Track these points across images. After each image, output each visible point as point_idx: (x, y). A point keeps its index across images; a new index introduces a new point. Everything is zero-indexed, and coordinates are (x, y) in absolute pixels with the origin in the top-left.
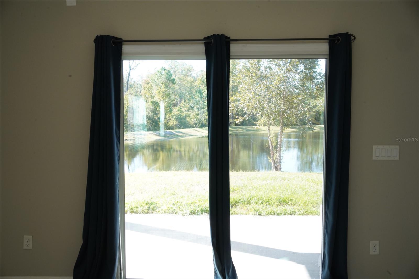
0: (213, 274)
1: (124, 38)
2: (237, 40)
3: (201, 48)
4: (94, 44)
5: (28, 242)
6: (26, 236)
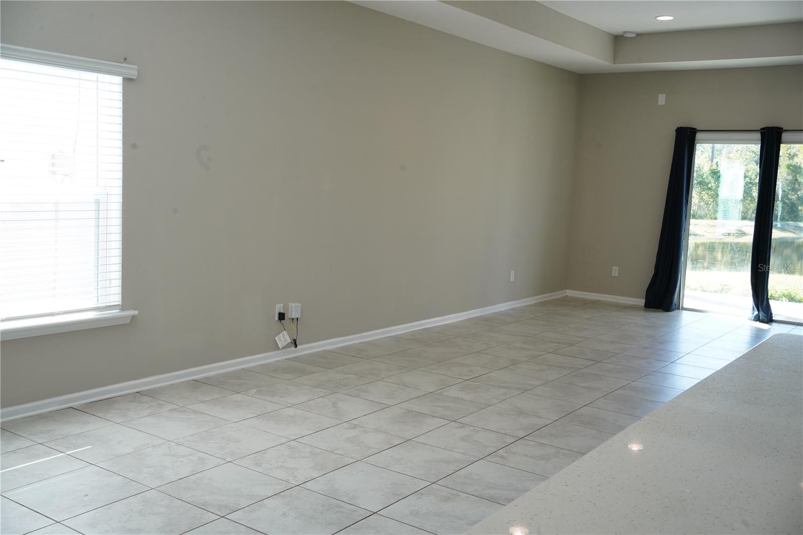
0: (752, 308)
1: (698, 129)
2: (787, 131)
3: (758, 136)
4: (675, 133)
5: (615, 271)
6: (614, 267)
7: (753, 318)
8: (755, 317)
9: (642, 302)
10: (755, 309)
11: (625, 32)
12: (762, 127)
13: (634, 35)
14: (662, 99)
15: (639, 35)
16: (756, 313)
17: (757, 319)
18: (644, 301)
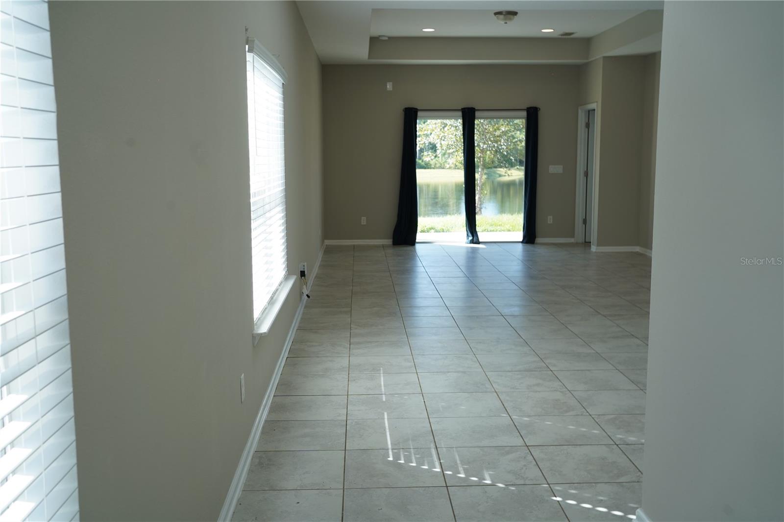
1: (419, 108)
2: (479, 110)
3: (460, 114)
4: (403, 113)
5: (364, 221)
6: (363, 218)
7: (469, 242)
8: (471, 240)
9: (389, 242)
10: (470, 234)
11: (380, 36)
12: (463, 107)
13: (387, 38)
14: (389, 86)
15: (391, 38)
16: (471, 238)
17: (472, 242)
18: (392, 240)
